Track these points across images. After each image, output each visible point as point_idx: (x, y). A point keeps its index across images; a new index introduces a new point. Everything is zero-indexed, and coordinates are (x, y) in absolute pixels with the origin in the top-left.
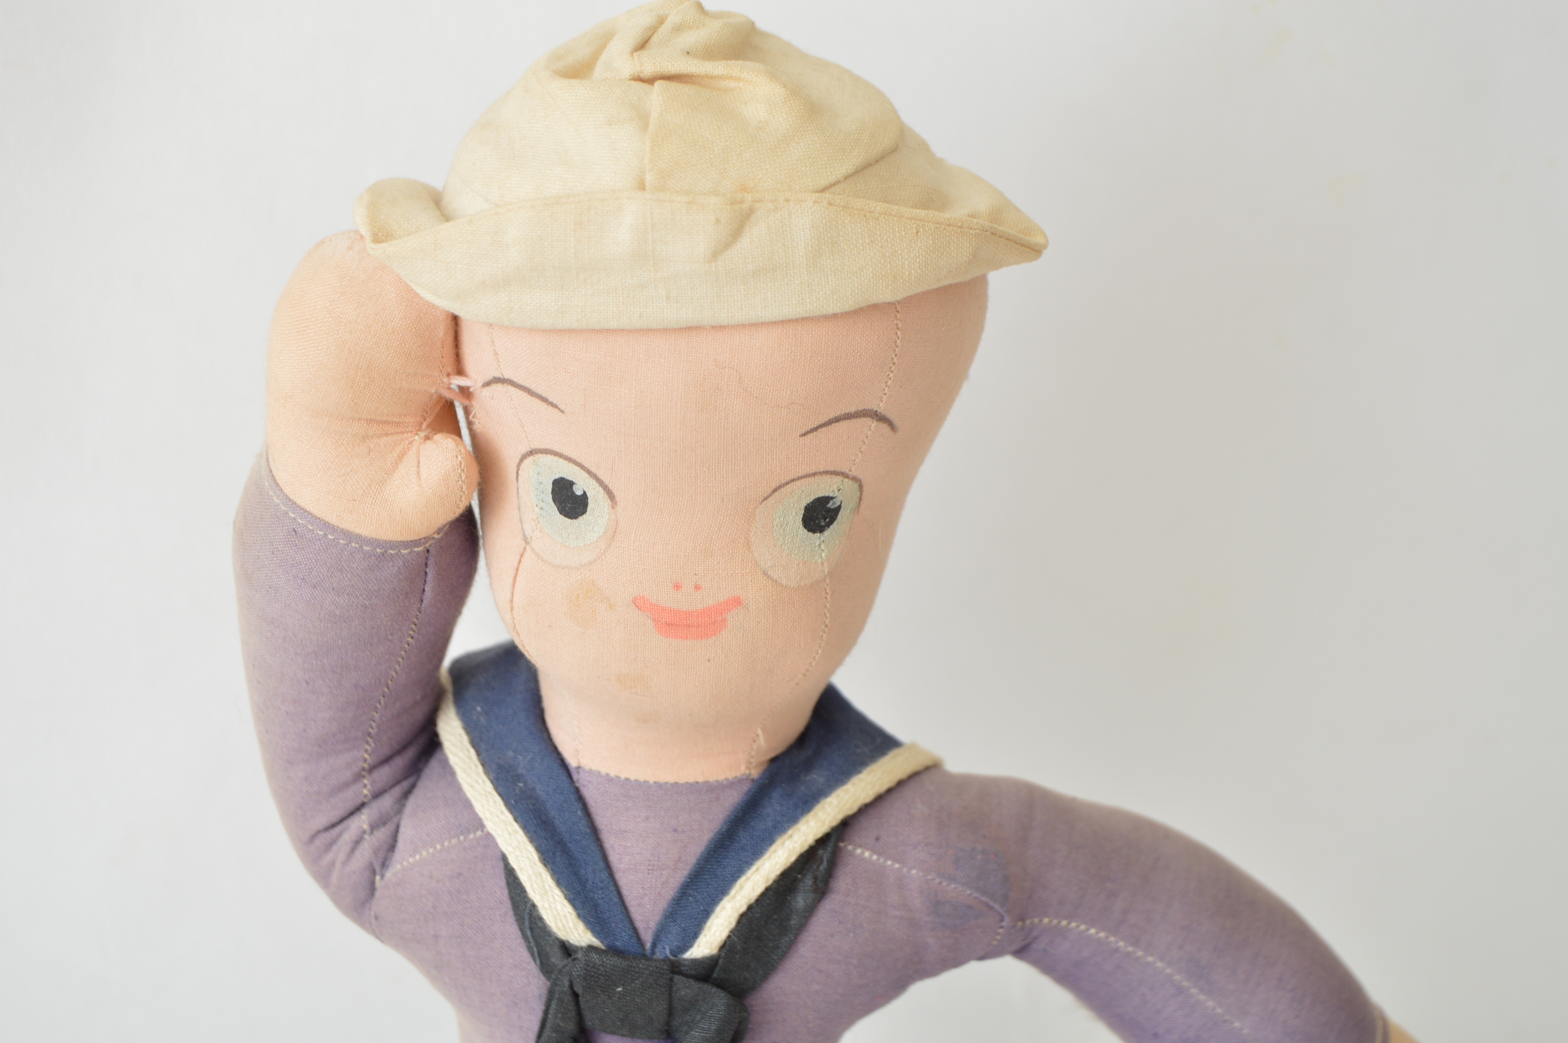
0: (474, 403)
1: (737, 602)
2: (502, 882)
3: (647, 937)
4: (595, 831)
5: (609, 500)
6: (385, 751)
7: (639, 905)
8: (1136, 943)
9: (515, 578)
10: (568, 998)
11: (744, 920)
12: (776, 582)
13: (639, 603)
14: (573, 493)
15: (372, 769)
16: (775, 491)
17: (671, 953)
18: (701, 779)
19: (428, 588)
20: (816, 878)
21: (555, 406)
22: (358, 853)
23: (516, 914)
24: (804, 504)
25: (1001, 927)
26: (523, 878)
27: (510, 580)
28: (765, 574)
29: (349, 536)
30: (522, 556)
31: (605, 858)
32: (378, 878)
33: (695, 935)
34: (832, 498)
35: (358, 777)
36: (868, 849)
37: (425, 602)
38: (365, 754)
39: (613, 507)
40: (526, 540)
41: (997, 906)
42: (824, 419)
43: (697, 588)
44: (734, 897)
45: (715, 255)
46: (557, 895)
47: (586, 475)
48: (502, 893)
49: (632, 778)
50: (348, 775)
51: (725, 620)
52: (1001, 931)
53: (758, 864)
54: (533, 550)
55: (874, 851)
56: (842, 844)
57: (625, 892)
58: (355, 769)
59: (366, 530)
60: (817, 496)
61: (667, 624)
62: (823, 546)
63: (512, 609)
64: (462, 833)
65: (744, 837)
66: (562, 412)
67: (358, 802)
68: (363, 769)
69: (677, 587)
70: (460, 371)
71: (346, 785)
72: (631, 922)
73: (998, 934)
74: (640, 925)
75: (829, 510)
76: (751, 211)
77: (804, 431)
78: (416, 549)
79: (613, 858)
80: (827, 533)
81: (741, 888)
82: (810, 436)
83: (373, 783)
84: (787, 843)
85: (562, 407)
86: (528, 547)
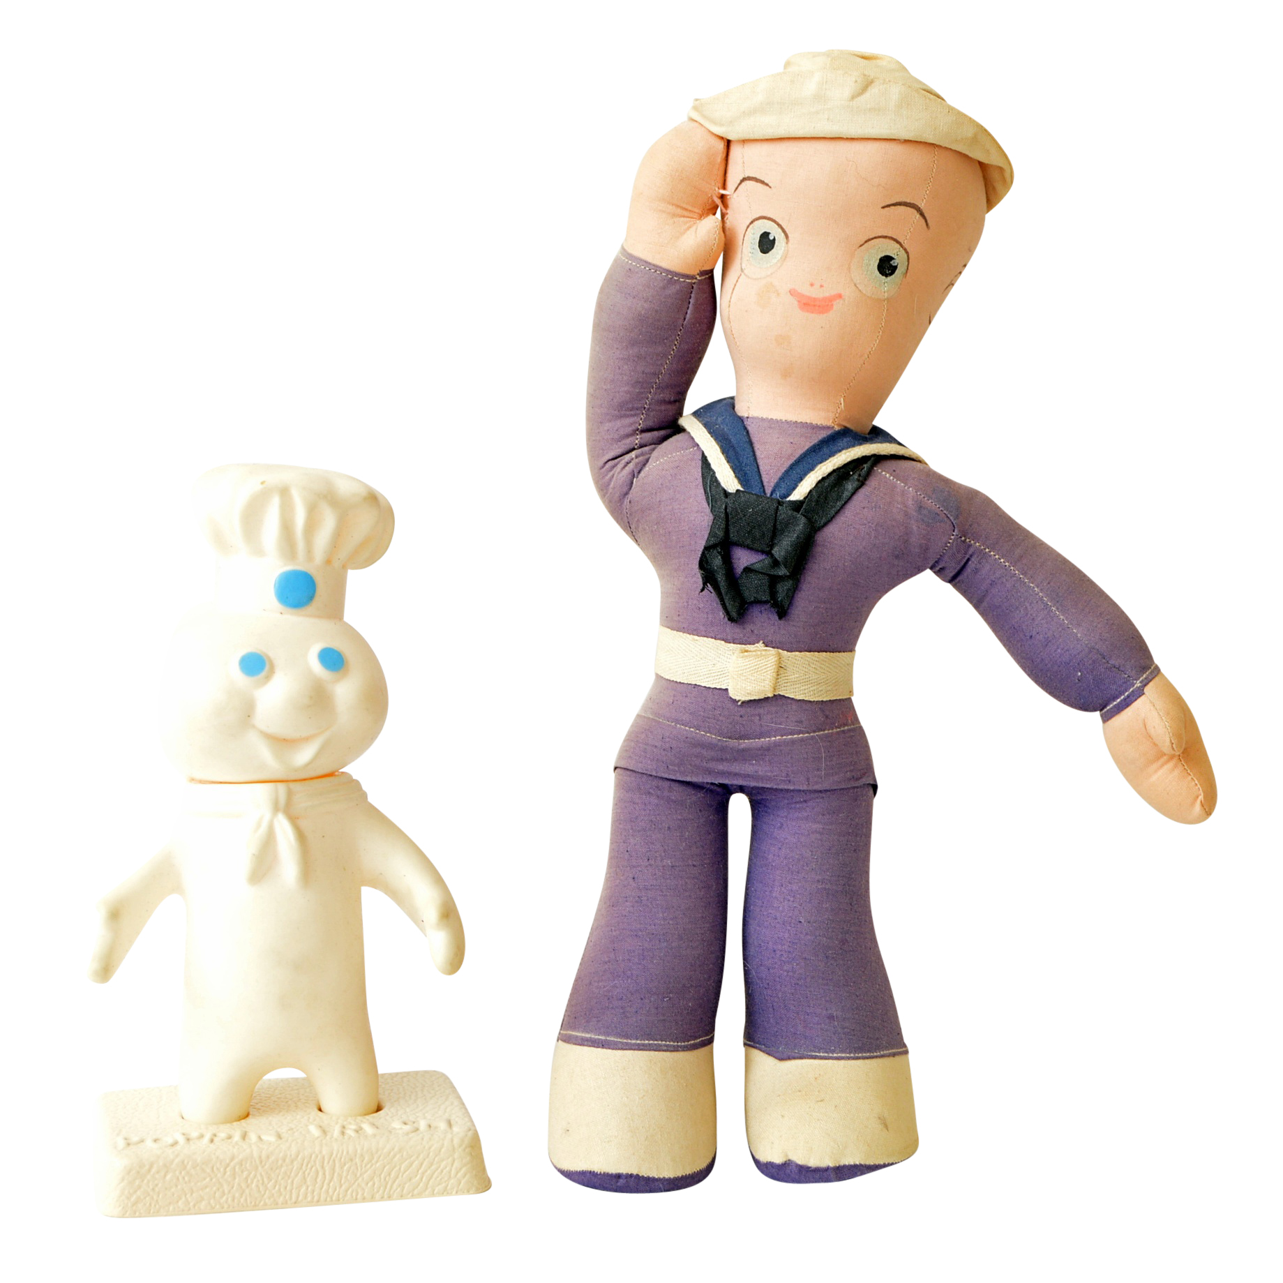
0: (728, 211)
1: (840, 296)
2: (700, 462)
3: (768, 492)
4: (751, 443)
5: (785, 240)
6: (650, 424)
7: (767, 474)
8: (1025, 574)
9: (734, 289)
10: (723, 515)
11: (820, 485)
12: (860, 291)
13: (792, 293)
14: (769, 239)
15: (643, 431)
16: (866, 242)
17: (779, 497)
18: (808, 422)
19: (689, 312)
20: (860, 475)
21: (767, 185)
22: (627, 468)
23: (703, 481)
24: (879, 257)
25: (953, 535)
26: (709, 459)
27: (731, 291)
28: (855, 285)
29: (657, 267)
30: (739, 278)
31: (754, 452)
32: (635, 479)
33: (794, 488)
34: (893, 259)
35: (634, 433)
36: (888, 473)
37: (686, 319)
38: (640, 422)
39: (787, 243)
40: (742, 270)
41: (951, 518)
42: (894, 202)
43: (822, 286)
44: (816, 472)
45: (853, 98)
46: (727, 468)
47: (777, 226)
48: (697, 473)
49: (774, 418)
50: (629, 430)
51: (832, 305)
52: (952, 537)
53: (831, 459)
54: (745, 274)
55: (891, 475)
56: (875, 468)
57: (761, 468)
58: (634, 428)
59: (665, 264)
60: (886, 254)
61: (805, 304)
62: (886, 284)
63: (729, 307)
64: (683, 450)
65: (825, 450)
66: (770, 187)
67: (632, 447)
68: (638, 429)
69: (812, 285)
70: (724, 187)
71: (628, 436)
72: (762, 482)
73: (949, 543)
74: (765, 484)
75: (891, 266)
76: (872, 82)
77: (883, 205)
78: (687, 281)
79: (758, 453)
80: (889, 278)
81: (820, 468)
82: (886, 209)
83: (641, 438)
84: (848, 454)
85: (770, 185)
86: (743, 274)
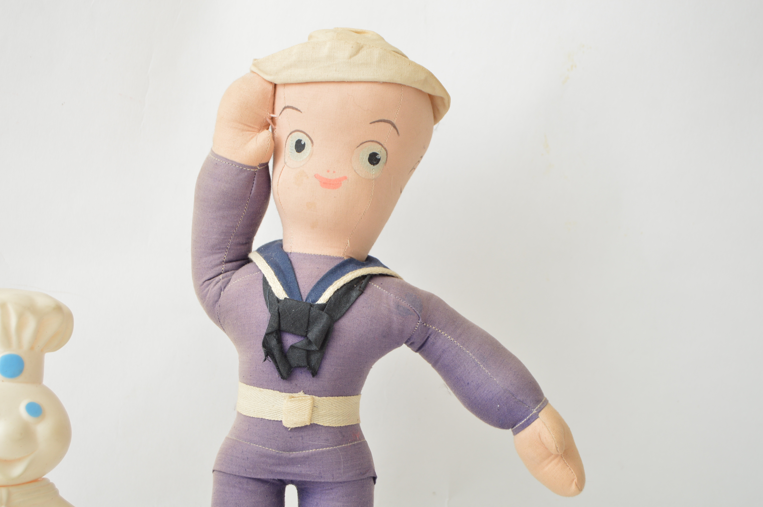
0: (276, 127)
1: (345, 178)
2: (262, 282)
3: (304, 298)
4: (293, 269)
5: (311, 144)
6: (231, 257)
7: (303, 288)
8: (463, 345)
9: (280, 175)
10: (277, 314)
11: (336, 294)
12: (358, 174)
13: (316, 176)
14: (301, 144)
15: (227, 262)
16: (361, 144)
17: (311, 301)
18: (328, 255)
19: (253, 189)
20: (360, 287)
21: (299, 111)
22: (217, 285)
23: (264, 293)
24: (369, 153)
25: (419, 322)
26: (268, 279)
27: (279, 176)
28: (355, 171)
29: (233, 162)
30: (283, 168)
31: (295, 274)
32: (222, 292)
33: (320, 296)
34: (378, 154)
35: (221, 264)
36: (378, 285)
37: (252, 194)
38: (224, 256)
39: (312, 146)
40: (285, 163)
41: (417, 312)
42: (377, 119)
43: (334, 172)
44: (334, 286)
45: (351, 57)
46: (278, 284)
47: (306, 136)
48: (260, 287)
49: (307, 253)
50: (218, 262)
51: (341, 183)
52: (418, 324)
53: (342, 278)
54: (287, 165)
55: (380, 286)
56: (370, 283)
57: (300, 284)
58: (221, 260)
59: (238, 160)
60: (373, 152)
61: (324, 183)
62: (374, 170)
63: (278, 185)
64: (251, 274)
65: (339, 272)
66: (301, 112)
67: (220, 272)
68: (223, 261)
69: (328, 171)
70: (273, 112)
71: (217, 265)
72: (300, 293)
73: (416, 327)
74: (302, 294)
75: (376, 159)
76: (362, 47)
77: (371, 122)
78: (252, 170)
79: (297, 275)
80: (376, 166)
81: (336, 284)
82: (373, 124)
83: (225, 267)
84: (352, 274)
85: (301, 111)
86: (285, 165)
